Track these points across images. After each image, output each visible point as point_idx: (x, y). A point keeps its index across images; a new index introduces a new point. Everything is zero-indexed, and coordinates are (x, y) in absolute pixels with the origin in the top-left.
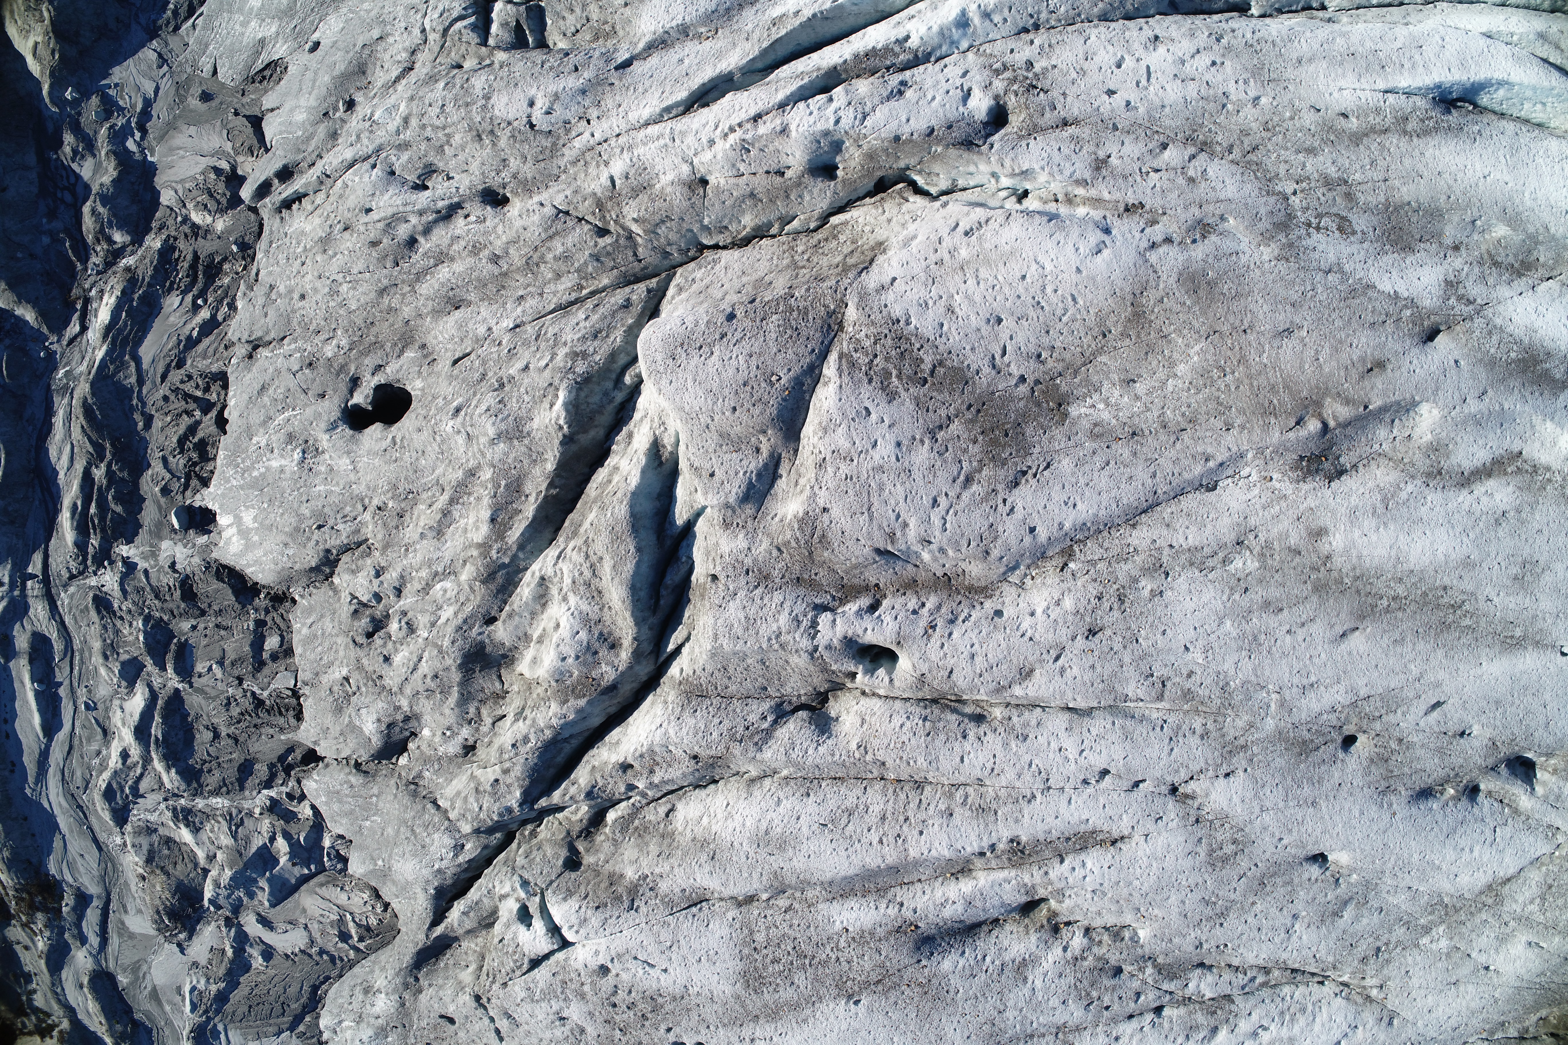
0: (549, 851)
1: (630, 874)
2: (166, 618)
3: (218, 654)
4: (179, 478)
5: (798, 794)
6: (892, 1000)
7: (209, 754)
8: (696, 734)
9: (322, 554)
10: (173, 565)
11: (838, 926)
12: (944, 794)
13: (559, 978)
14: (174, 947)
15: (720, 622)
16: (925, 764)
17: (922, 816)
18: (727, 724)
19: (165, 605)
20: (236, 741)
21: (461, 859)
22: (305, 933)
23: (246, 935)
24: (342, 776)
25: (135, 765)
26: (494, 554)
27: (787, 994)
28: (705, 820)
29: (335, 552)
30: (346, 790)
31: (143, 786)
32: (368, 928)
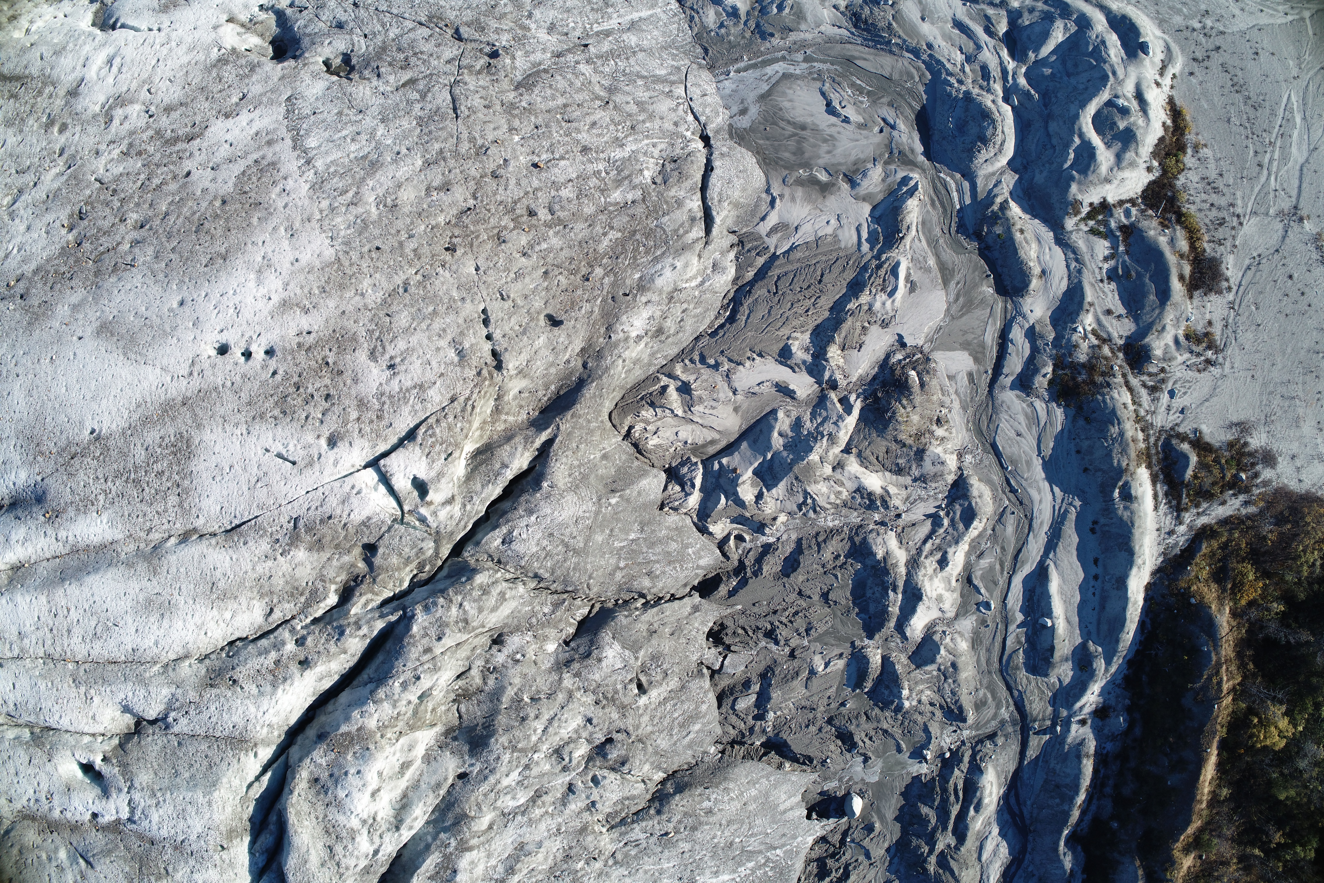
0: (394, 560)
1: (300, 554)
2: (877, 710)
3: (815, 682)
4: (853, 841)
5: (141, 650)
6: (64, 436)
7: (836, 577)
8: (229, 709)
9: (666, 809)
10: (866, 759)
11: (105, 517)
12: (28, 652)
13: (385, 422)
14: (909, 341)
15: (207, 816)
16: (39, 683)
17: (40, 634)
18: (205, 716)
19: (875, 725)
20: (800, 593)
21: (504, 530)
22: (736, 384)
23: (810, 372)
24: (660, 585)
25: (931, 553)
26: (453, 843)
27: (152, 436)
28: (228, 615)
29: (652, 811)
30: (657, 569)
31: (927, 527)
32: (652, 405)
